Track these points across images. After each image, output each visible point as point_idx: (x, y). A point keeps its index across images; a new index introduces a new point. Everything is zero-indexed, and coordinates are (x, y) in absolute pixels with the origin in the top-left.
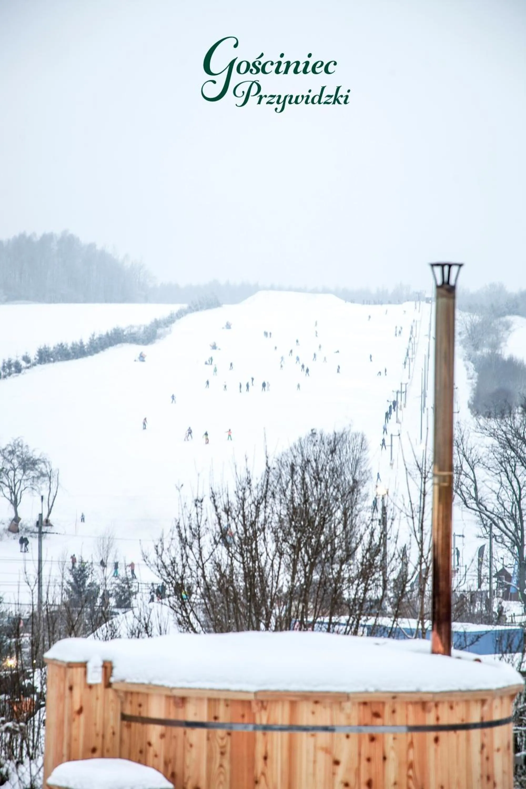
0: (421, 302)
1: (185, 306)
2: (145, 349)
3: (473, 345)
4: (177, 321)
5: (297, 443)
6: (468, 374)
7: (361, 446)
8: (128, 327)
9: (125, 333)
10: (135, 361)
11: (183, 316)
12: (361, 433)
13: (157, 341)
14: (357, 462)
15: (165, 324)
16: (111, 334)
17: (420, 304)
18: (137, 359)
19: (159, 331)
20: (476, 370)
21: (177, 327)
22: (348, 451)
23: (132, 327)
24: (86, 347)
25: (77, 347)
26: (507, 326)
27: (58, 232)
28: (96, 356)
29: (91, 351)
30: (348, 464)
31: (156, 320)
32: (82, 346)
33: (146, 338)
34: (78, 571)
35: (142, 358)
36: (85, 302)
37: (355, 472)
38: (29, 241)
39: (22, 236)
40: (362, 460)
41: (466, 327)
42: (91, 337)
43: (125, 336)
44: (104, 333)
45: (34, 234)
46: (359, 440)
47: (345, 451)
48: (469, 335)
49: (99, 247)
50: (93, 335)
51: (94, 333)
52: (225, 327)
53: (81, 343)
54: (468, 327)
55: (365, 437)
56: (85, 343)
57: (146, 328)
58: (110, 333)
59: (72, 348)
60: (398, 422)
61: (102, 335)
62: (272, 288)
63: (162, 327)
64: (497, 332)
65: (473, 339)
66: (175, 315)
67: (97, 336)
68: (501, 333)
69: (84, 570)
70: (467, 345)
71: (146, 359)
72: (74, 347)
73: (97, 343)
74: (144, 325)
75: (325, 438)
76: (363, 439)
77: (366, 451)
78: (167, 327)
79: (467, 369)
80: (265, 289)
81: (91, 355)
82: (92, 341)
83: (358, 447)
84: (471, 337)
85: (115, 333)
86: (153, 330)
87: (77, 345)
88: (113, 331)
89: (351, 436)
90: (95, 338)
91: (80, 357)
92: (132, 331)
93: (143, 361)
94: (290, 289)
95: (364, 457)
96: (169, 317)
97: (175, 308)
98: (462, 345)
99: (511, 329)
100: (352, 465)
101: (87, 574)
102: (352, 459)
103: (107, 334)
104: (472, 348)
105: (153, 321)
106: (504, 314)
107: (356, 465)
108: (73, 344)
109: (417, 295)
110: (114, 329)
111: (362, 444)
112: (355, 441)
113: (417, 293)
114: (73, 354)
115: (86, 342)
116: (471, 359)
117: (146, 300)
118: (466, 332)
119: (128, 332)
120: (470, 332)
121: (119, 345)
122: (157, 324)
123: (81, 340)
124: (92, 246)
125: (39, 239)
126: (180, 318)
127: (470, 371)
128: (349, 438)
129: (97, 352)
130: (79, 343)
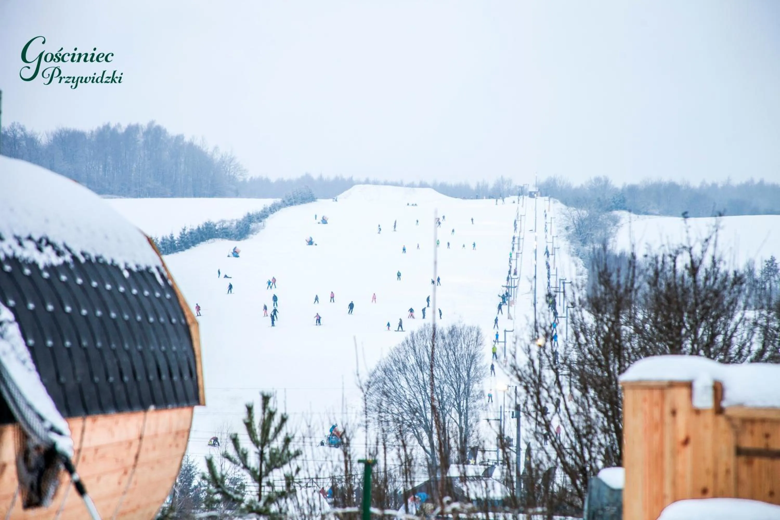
0: (525, 197)
1: (279, 200)
2: (240, 245)
3: (581, 240)
4: (271, 216)
5: (409, 338)
6: (577, 269)
7: (477, 341)
8: (220, 222)
9: (217, 228)
10: (229, 256)
11: (276, 211)
12: (476, 327)
13: (251, 236)
14: (473, 357)
15: (258, 218)
16: (203, 228)
17: (523, 198)
18: (231, 254)
19: (252, 226)
20: (585, 266)
21: (271, 221)
22: (463, 346)
23: (224, 221)
24: (176, 242)
25: (168, 242)
26: (615, 221)
27: (144, 123)
28: (187, 251)
29: (182, 246)
30: (463, 360)
31: (249, 214)
32: (172, 241)
33: (238, 233)
34: (184, 471)
35: (235, 254)
36: (172, 196)
37: (470, 368)
38: (114, 132)
39: (107, 127)
40: (476, 356)
41: (574, 222)
42: (181, 231)
43: (217, 231)
44: (195, 228)
45: (119, 125)
46: (475, 334)
47: (459, 345)
48: (577, 230)
49: (187, 139)
50: (184, 230)
51: (185, 227)
52: (321, 222)
53: (172, 238)
54: (575, 222)
55: (481, 332)
56: (175, 238)
57: (239, 222)
58: (201, 227)
59: (162, 243)
60: (510, 318)
61: (193, 230)
62: (367, 182)
63: (255, 222)
64: (604, 227)
65: (580, 234)
66: (268, 210)
67: (187, 231)
68: (609, 228)
69: (191, 470)
70: (575, 241)
71: (240, 255)
72: (165, 241)
73: (187, 238)
74: (237, 220)
75: (439, 332)
76: (478, 333)
77: (482, 347)
78: (261, 221)
79: (576, 265)
80: (359, 183)
81: (183, 250)
82: (183, 236)
83: (473, 342)
84: (579, 232)
85: (207, 228)
86: (245, 224)
87: (167, 240)
88: (204, 226)
89: (466, 331)
90: (186, 232)
91: (170, 253)
92: (224, 226)
93: (237, 256)
94: (386, 184)
95: (480, 352)
96: (262, 211)
97: (269, 202)
98: (569, 241)
99: (619, 224)
100: (467, 361)
101: (194, 474)
102: (467, 355)
103: (199, 228)
104: (580, 243)
105: (246, 215)
106: (610, 209)
107: (471, 361)
108: (163, 239)
109: (520, 189)
110: (206, 224)
111: (477, 338)
112: (470, 336)
113: (520, 187)
114: (163, 249)
115: (177, 236)
116: (580, 255)
117: (237, 194)
118: (573, 227)
119: (220, 226)
120: (577, 227)
121: (210, 240)
122: (250, 219)
123: (172, 235)
124: (179, 138)
125: (123, 130)
126: (274, 212)
127: (579, 267)
128: (464, 332)
129: (188, 247)
130: (169, 238)
